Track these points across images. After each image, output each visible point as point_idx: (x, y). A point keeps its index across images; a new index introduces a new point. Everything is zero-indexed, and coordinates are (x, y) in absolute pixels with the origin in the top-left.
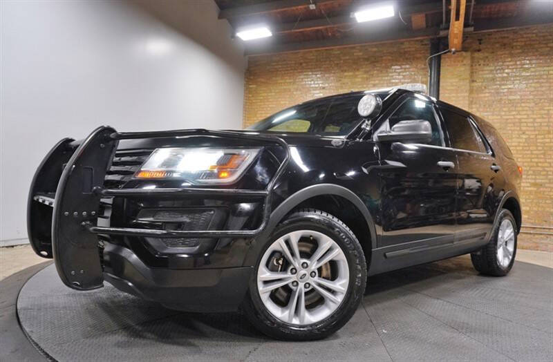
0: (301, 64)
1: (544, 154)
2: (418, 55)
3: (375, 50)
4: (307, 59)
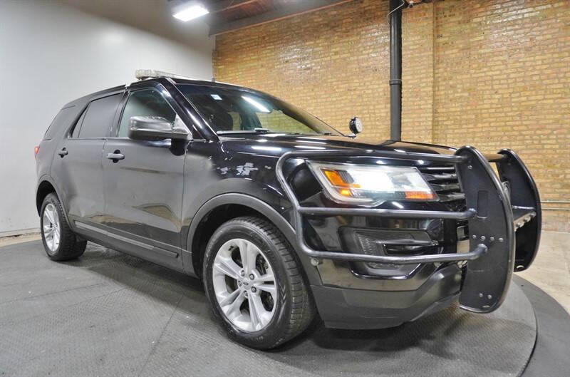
0: (264, 38)
1: (520, 115)
2: (379, 13)
3: (335, 12)
4: (269, 31)
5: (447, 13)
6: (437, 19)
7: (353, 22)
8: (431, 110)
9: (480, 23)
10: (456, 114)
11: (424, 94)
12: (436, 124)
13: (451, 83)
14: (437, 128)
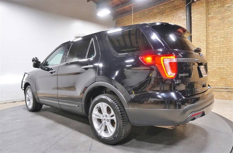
2: (182, 6)
3: (163, 7)
4: (136, 17)
5: (213, 3)
6: (208, 6)
7: (170, 11)
8: (205, 47)
9: (229, 7)
10: (217, 49)
11: (202, 40)
12: (208, 53)
13: (215, 34)
14: (208, 55)
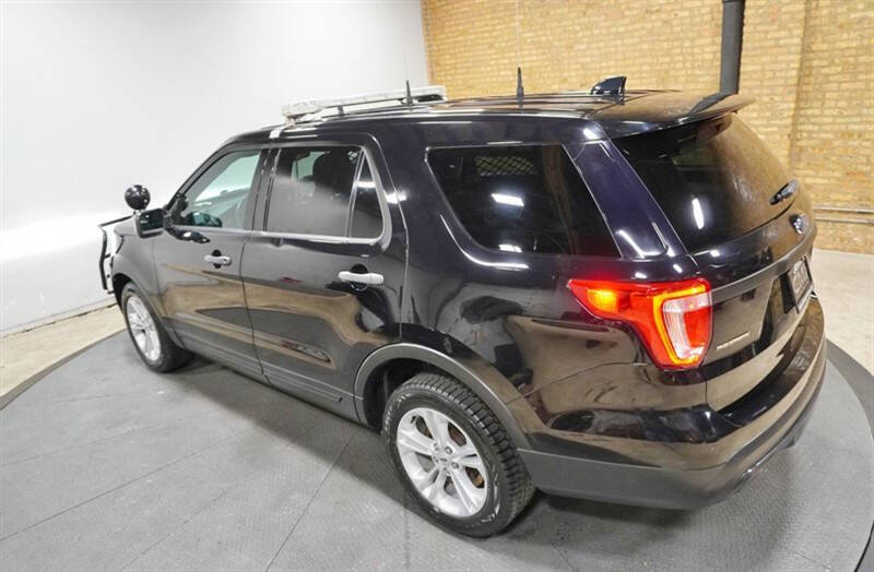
8: (799, 49)
10: (847, 53)
11: (787, 17)
12: (807, 72)
14: (806, 80)
